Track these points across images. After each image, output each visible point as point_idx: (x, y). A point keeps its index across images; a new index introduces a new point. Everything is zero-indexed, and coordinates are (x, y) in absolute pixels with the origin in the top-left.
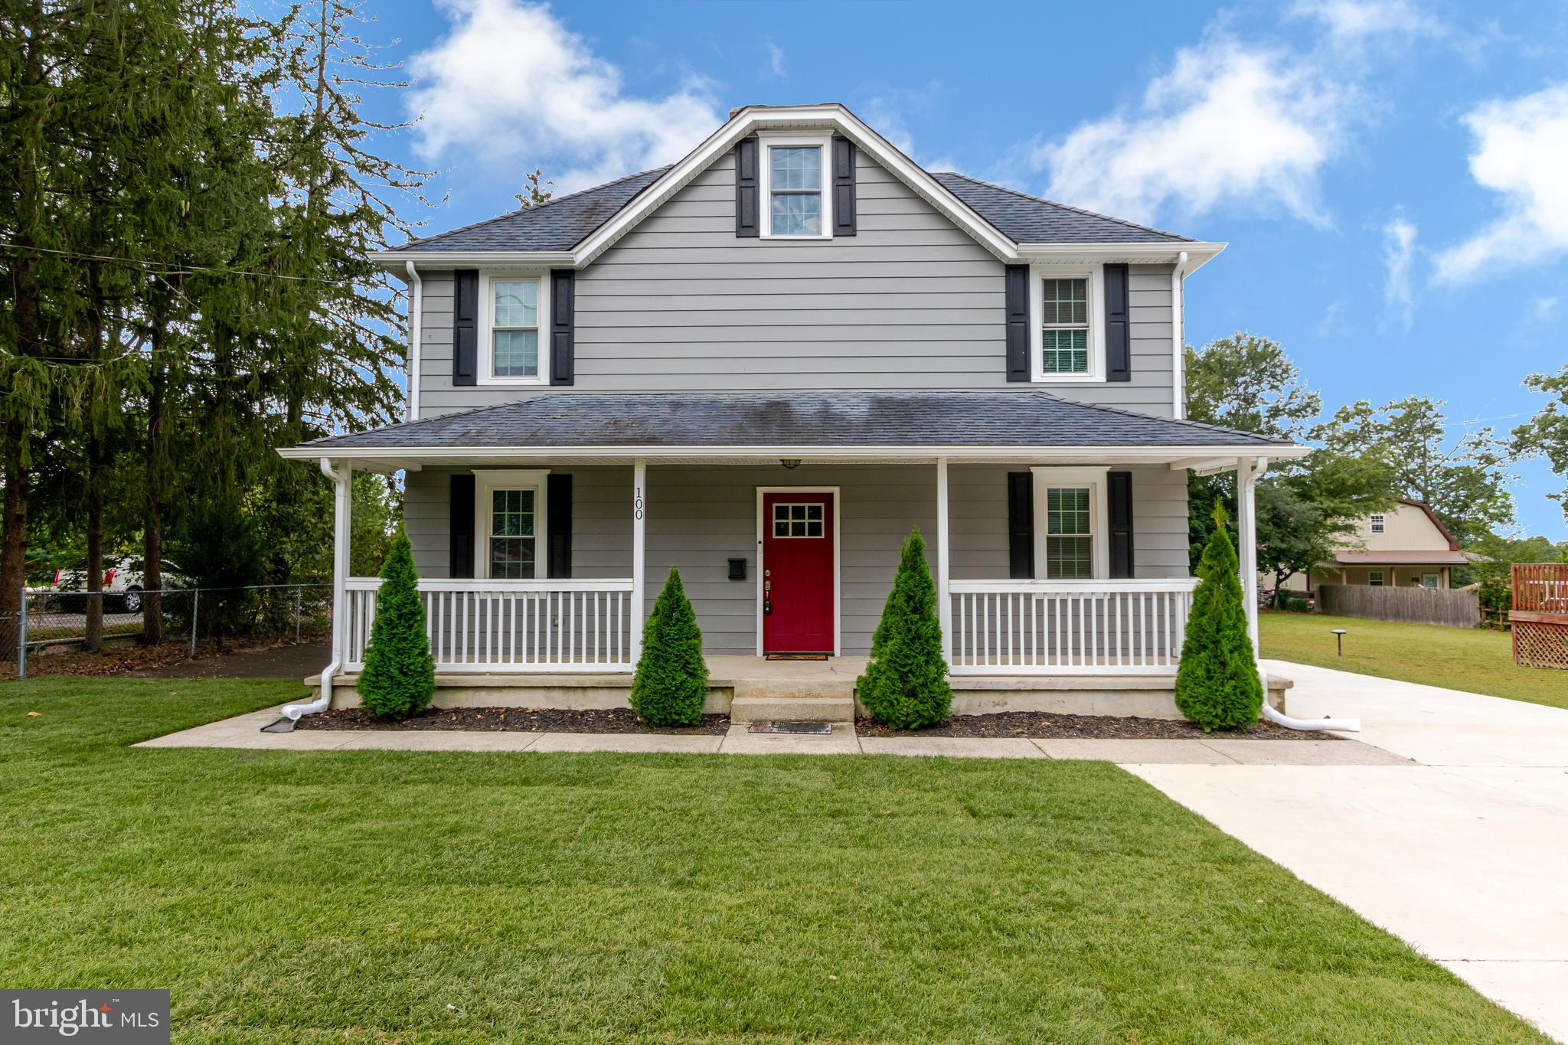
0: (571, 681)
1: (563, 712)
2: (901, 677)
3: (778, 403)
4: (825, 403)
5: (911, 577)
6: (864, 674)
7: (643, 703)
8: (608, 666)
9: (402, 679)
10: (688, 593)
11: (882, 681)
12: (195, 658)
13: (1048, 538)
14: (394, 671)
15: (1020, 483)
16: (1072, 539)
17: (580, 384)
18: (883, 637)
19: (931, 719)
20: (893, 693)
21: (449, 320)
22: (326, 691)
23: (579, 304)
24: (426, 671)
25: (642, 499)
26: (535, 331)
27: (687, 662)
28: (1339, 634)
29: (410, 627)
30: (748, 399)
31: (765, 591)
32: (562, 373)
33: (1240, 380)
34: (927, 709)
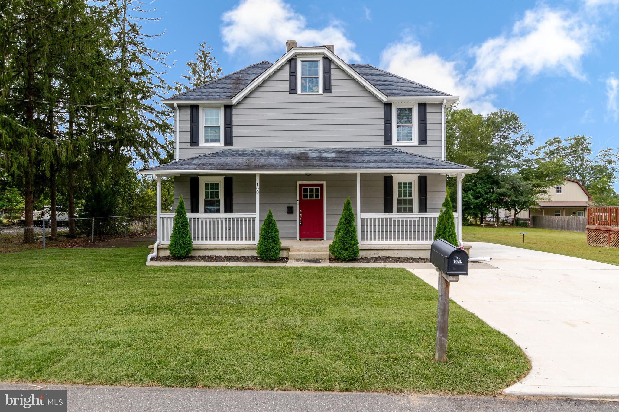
0: (236, 247)
1: (234, 257)
2: (343, 244)
3: (304, 153)
4: (320, 153)
5: (347, 212)
6: (332, 244)
7: (260, 253)
8: (248, 242)
9: (184, 246)
10: (274, 218)
11: (337, 246)
12: (94, 242)
13: (398, 199)
14: (181, 243)
15: (388, 180)
16: (406, 199)
17: (235, 145)
18: (338, 232)
19: (353, 258)
20: (341, 249)
21: (189, 123)
22: (156, 250)
23: (234, 117)
24: (190, 243)
25: (259, 187)
26: (219, 127)
27: (275, 240)
28: (524, 234)
29: (185, 229)
30: (293, 151)
31: (300, 218)
32: (229, 142)
33: (502, 129)
34: (351, 254)
